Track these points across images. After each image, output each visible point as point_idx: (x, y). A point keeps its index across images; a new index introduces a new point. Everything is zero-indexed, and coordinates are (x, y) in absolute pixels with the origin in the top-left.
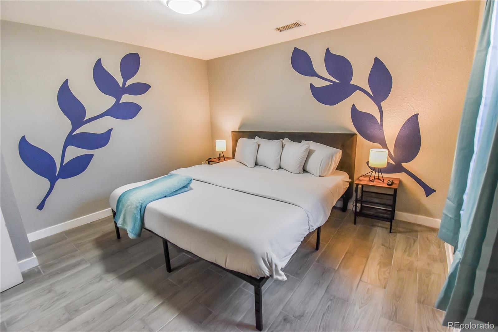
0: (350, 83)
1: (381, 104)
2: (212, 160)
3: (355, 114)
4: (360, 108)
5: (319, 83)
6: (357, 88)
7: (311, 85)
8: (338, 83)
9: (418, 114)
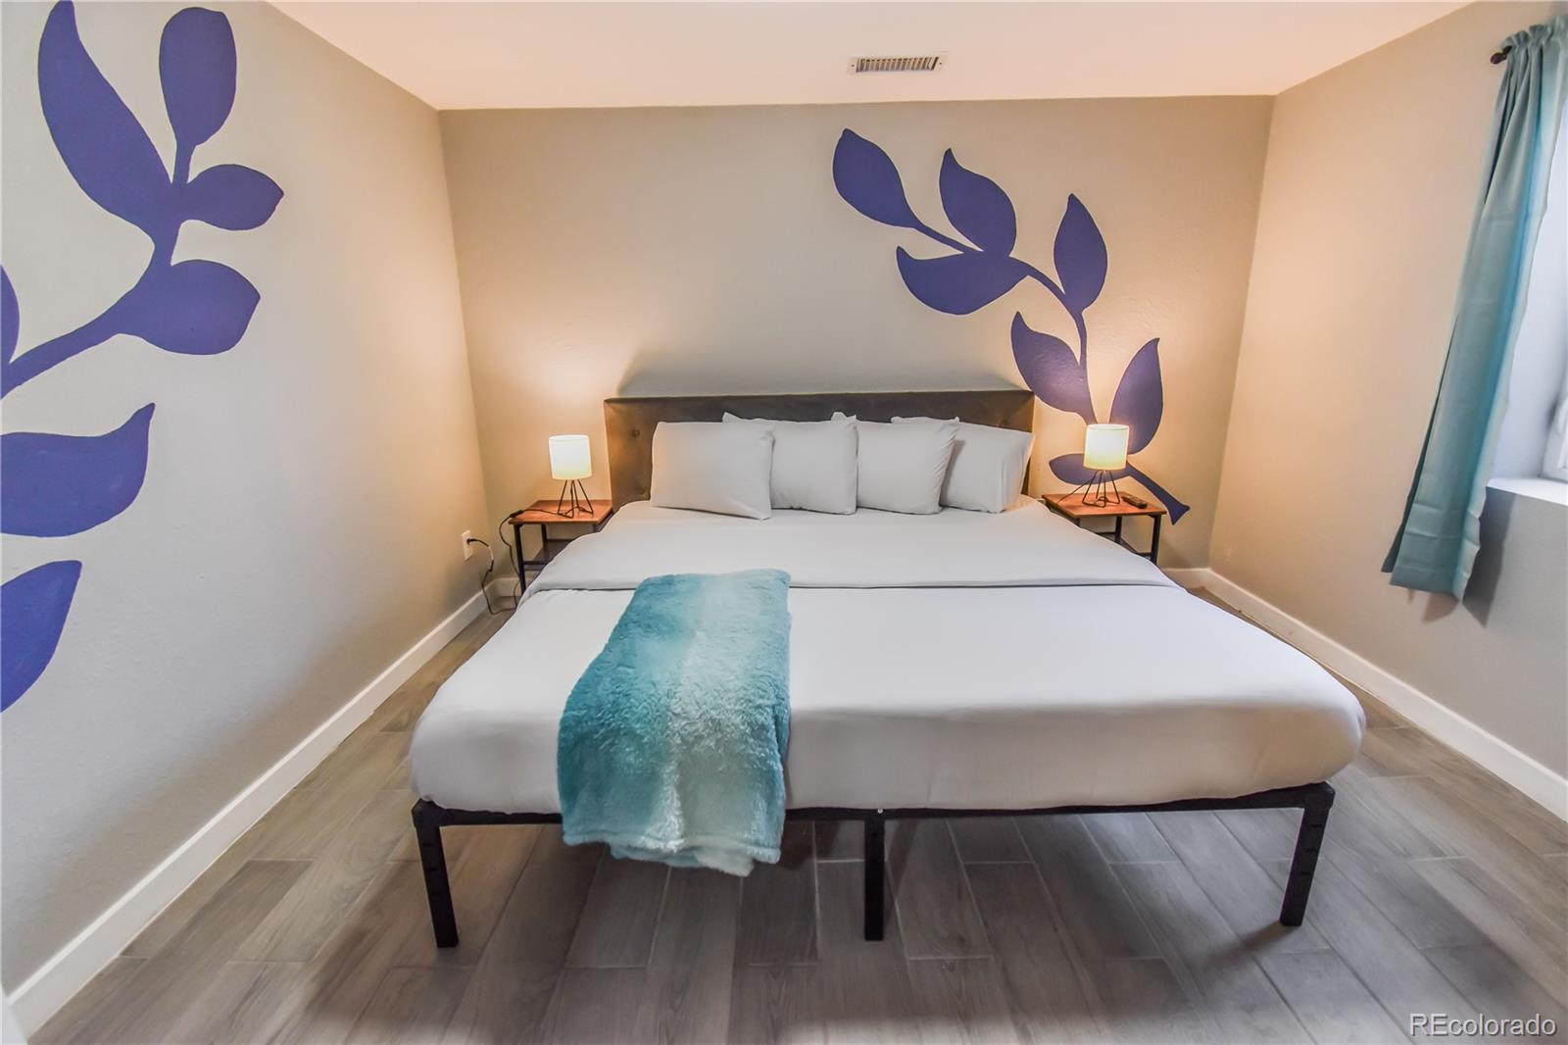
0: (1011, 255)
1: (1084, 314)
2: (523, 517)
3: (1023, 338)
4: (1034, 324)
5: (926, 250)
6: (1025, 270)
7: (900, 252)
8: (978, 251)
9: (1158, 339)
